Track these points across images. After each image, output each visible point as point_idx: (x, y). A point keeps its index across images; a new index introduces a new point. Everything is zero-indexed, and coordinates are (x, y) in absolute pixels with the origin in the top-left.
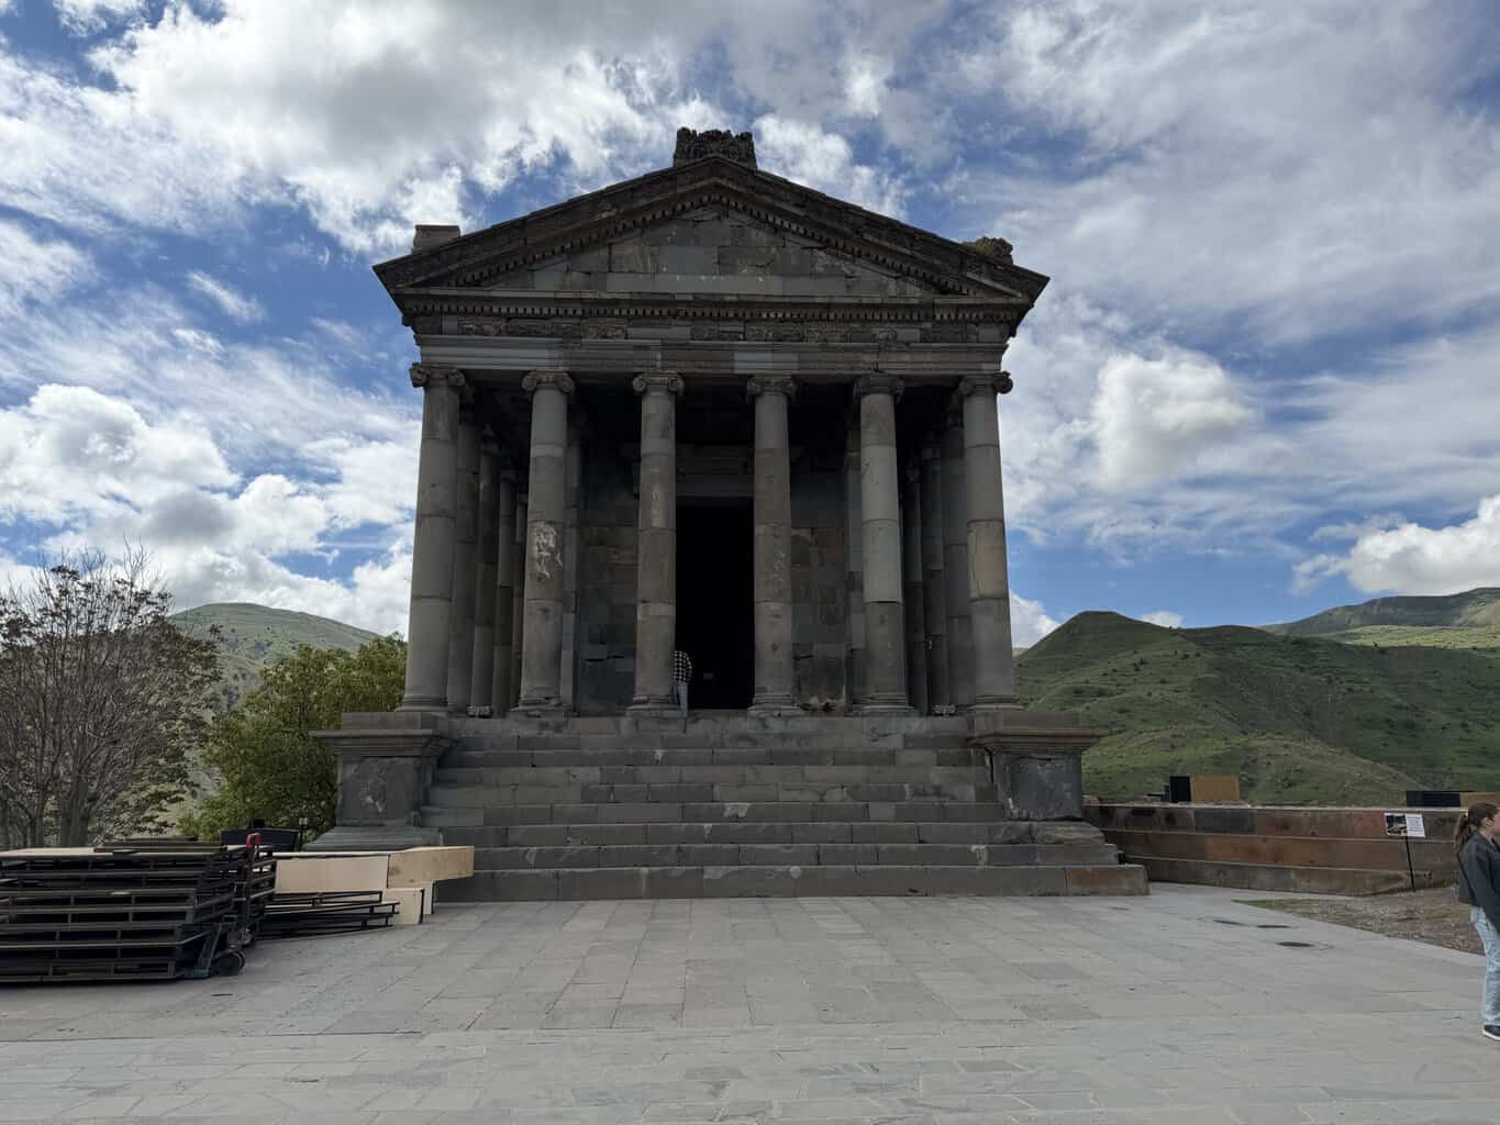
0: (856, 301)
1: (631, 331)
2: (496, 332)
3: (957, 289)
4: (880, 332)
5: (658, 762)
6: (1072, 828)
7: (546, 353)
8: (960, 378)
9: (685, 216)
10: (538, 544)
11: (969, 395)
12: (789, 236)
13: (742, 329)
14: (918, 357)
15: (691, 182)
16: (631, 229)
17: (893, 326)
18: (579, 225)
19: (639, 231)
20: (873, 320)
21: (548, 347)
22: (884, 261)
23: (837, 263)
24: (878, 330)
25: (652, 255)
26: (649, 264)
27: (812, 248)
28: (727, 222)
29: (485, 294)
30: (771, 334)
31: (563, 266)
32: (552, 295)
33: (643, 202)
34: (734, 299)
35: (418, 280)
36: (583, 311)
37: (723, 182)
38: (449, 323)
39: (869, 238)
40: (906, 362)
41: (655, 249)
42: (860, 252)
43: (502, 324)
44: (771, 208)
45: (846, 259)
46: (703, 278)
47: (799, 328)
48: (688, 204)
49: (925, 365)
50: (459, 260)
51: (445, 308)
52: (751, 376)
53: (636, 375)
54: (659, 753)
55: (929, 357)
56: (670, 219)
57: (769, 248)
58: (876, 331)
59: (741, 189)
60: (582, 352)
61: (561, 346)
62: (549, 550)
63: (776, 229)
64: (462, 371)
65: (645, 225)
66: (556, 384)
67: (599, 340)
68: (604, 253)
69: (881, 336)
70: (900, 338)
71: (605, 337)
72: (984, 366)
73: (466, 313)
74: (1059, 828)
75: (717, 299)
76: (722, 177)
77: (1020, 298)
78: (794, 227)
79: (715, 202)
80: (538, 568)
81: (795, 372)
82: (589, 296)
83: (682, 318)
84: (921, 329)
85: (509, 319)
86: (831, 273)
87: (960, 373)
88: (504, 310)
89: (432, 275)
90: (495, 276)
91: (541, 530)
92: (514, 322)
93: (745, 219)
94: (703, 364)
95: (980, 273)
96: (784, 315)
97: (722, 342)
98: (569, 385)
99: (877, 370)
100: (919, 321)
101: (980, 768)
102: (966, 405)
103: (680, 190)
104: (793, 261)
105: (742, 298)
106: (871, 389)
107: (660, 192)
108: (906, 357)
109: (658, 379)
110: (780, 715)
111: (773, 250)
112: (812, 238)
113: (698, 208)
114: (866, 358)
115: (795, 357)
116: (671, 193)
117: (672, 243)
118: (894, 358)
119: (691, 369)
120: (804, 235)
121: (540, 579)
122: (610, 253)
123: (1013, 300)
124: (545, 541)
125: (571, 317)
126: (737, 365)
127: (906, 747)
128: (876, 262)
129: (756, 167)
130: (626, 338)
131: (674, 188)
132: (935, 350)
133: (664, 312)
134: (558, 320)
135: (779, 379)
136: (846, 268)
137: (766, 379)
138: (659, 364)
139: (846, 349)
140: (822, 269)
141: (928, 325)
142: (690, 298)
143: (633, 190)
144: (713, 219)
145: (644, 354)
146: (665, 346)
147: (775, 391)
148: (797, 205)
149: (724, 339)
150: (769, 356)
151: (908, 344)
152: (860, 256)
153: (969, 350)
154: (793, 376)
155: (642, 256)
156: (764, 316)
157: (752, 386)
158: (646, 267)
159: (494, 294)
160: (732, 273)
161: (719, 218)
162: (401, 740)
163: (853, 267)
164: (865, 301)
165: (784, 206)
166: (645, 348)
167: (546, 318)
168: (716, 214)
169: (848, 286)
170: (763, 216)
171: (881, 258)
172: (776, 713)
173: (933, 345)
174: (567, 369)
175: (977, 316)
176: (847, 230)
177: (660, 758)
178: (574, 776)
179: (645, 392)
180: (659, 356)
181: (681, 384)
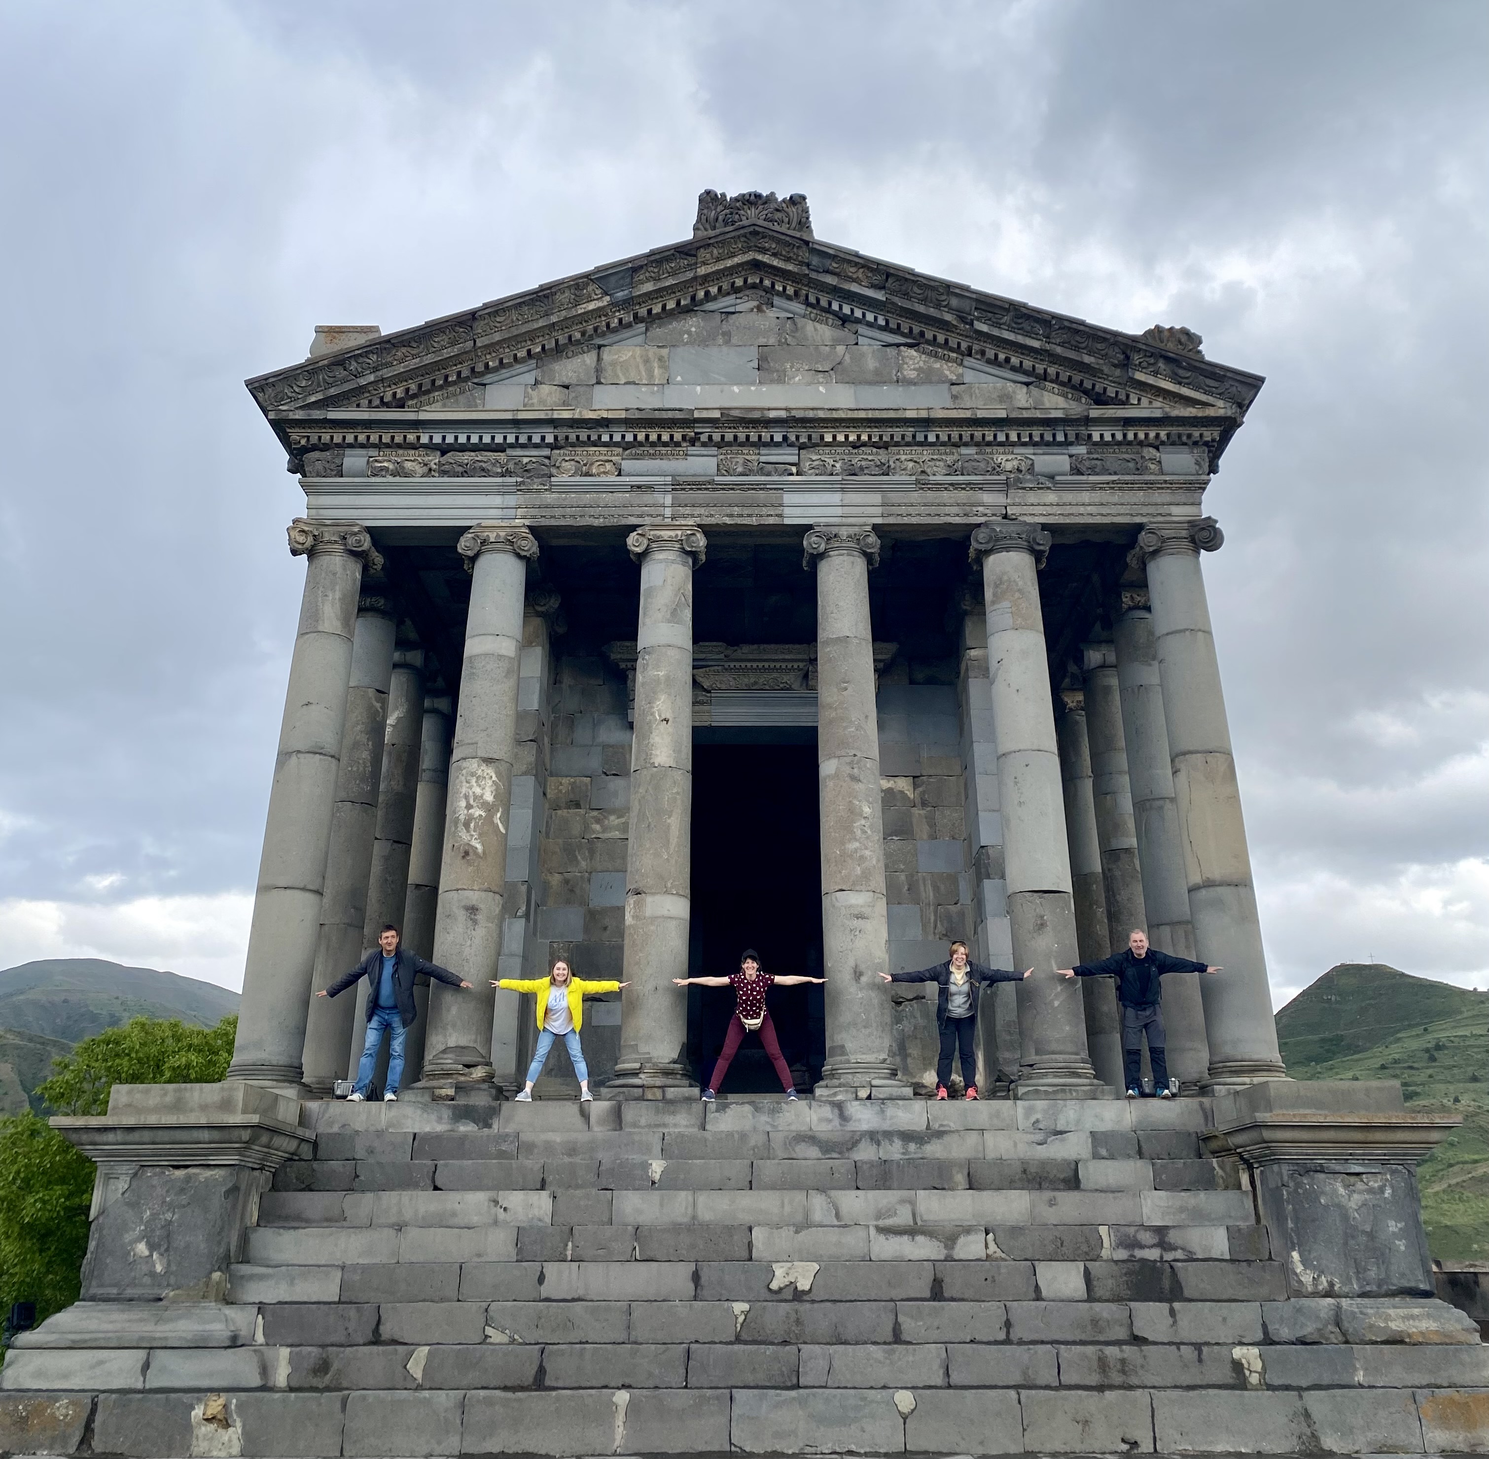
0: (968, 414)
1: (626, 465)
2: (425, 469)
3: (1122, 397)
4: (1007, 460)
5: (653, 1183)
6: (1416, 1311)
7: (497, 500)
8: (1140, 527)
9: (710, 306)
10: (466, 797)
11: (1155, 553)
12: (862, 329)
13: (795, 459)
14: (1069, 497)
15: (718, 260)
16: (629, 326)
17: (1029, 450)
18: (554, 319)
19: (641, 327)
20: (995, 443)
21: (502, 491)
22: (1007, 360)
23: (937, 365)
24: (1005, 457)
25: (660, 359)
26: (656, 371)
27: (898, 345)
28: (771, 314)
29: (412, 416)
30: (838, 465)
31: (530, 378)
32: (508, 416)
33: (649, 287)
34: (783, 414)
35: (313, 399)
36: (556, 438)
37: (765, 258)
38: (354, 460)
39: (984, 328)
40: (1052, 505)
41: (664, 352)
42: (970, 349)
43: (434, 459)
44: (835, 291)
45: (949, 360)
46: (736, 389)
47: (882, 456)
48: (714, 290)
49: (1082, 510)
50: (375, 370)
51: (350, 439)
52: (809, 527)
53: (633, 528)
54: (657, 1168)
55: (1086, 497)
56: (688, 311)
57: (833, 346)
58: (1000, 458)
59: (790, 267)
60: (549, 498)
61: (519, 488)
62: (485, 805)
63: (845, 320)
64: (369, 530)
65: (651, 319)
66: (510, 544)
67: (578, 478)
68: (589, 359)
69: (1009, 466)
70: (1037, 469)
71: (587, 474)
72: (1175, 510)
73: (380, 446)
74: (1391, 1312)
75: (756, 415)
76: (763, 251)
77: (1221, 408)
78: (870, 317)
79: (754, 286)
80: (464, 835)
81: (879, 521)
82: (566, 415)
83: (704, 445)
84: (1071, 456)
85: (443, 453)
86: (927, 378)
87: (1138, 520)
88: (437, 439)
89: (333, 391)
90: (428, 392)
91: (473, 774)
92: (450, 457)
93: (797, 307)
94: (736, 510)
95: (1156, 373)
96: (859, 437)
97: (763, 478)
98: (530, 546)
99: (1005, 517)
100: (1067, 443)
101: (1232, 1194)
102: (1151, 567)
103: (702, 271)
104: (871, 364)
105: (794, 413)
106: (997, 545)
107: (673, 273)
108: (1051, 497)
109: (666, 534)
110: (869, 1097)
111: (840, 349)
112: (897, 331)
113: (728, 294)
114: (987, 498)
115: (877, 498)
116: (690, 275)
117: (689, 343)
118: (1032, 497)
119: (719, 518)
120: (886, 328)
121: (467, 853)
122: (599, 359)
123: (1211, 412)
124: (478, 791)
125: (536, 446)
126: (787, 511)
127: (1096, 1156)
128: (994, 362)
129: (813, 237)
130: (619, 475)
131: (692, 267)
132: (1094, 487)
133: (678, 437)
134: (518, 452)
135: (852, 530)
136: (949, 371)
137: (835, 530)
138: (668, 512)
139: (954, 486)
140: (913, 375)
141: (1081, 450)
142: (717, 414)
143: (635, 270)
144: (752, 310)
145: (647, 498)
146: (678, 485)
147: (848, 548)
148: (873, 286)
149: (769, 474)
150: (836, 498)
151: (1051, 477)
152: (970, 355)
153: (1150, 485)
154: (875, 527)
155: (647, 361)
156: (828, 438)
157: (810, 542)
158: (651, 375)
159: (423, 416)
160: (781, 381)
161: (759, 309)
162: (206, 1135)
163: (960, 370)
164: (980, 414)
165: (854, 288)
166: (650, 488)
167: (500, 448)
168: (755, 303)
169: (955, 397)
170: (824, 303)
171: (1002, 357)
172: (863, 1093)
173: (1091, 478)
174: (527, 522)
175: (1157, 435)
176: (948, 317)
177: (657, 1177)
178: (505, 1209)
179: (645, 554)
180: (668, 499)
181: (701, 541)
